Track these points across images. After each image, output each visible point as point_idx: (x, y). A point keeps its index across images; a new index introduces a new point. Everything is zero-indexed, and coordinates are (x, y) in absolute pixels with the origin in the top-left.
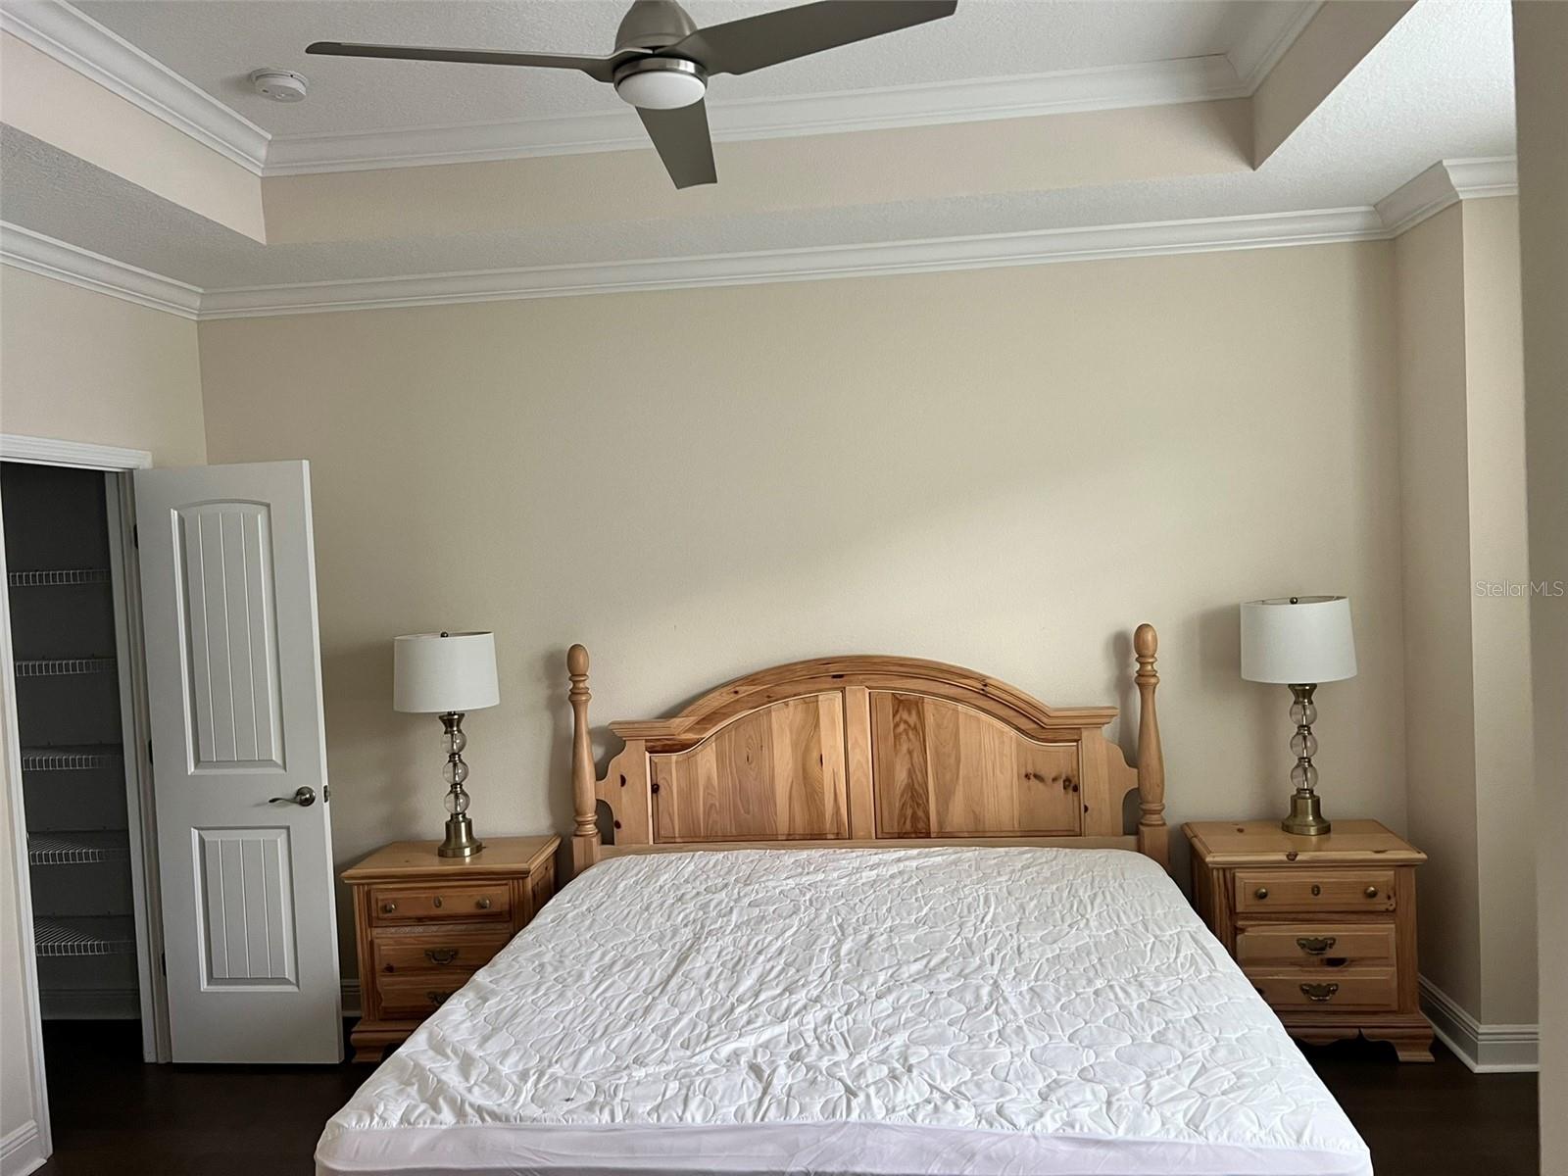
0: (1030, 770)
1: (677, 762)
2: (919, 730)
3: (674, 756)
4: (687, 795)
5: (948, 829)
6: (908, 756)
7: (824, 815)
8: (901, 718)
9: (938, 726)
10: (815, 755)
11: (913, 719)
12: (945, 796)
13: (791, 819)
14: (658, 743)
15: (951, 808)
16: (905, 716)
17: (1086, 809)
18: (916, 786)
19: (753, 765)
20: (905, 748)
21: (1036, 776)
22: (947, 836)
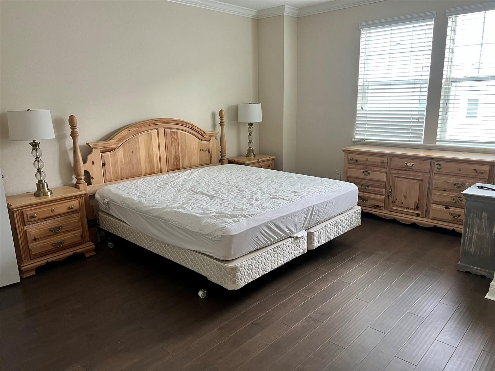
0: (201, 149)
1: (110, 155)
2: (177, 140)
3: (109, 153)
4: (115, 165)
5: (184, 166)
6: (174, 147)
7: (154, 166)
8: (173, 137)
9: (182, 138)
10: (151, 149)
11: (175, 137)
12: (184, 158)
13: (146, 169)
14: (104, 149)
15: (185, 161)
16: (174, 136)
17: (212, 157)
18: (177, 156)
19: (134, 154)
20: (174, 146)
21: (202, 150)
22: (185, 168)
